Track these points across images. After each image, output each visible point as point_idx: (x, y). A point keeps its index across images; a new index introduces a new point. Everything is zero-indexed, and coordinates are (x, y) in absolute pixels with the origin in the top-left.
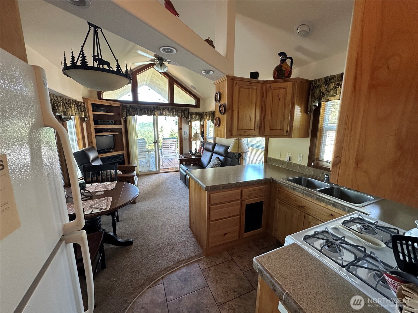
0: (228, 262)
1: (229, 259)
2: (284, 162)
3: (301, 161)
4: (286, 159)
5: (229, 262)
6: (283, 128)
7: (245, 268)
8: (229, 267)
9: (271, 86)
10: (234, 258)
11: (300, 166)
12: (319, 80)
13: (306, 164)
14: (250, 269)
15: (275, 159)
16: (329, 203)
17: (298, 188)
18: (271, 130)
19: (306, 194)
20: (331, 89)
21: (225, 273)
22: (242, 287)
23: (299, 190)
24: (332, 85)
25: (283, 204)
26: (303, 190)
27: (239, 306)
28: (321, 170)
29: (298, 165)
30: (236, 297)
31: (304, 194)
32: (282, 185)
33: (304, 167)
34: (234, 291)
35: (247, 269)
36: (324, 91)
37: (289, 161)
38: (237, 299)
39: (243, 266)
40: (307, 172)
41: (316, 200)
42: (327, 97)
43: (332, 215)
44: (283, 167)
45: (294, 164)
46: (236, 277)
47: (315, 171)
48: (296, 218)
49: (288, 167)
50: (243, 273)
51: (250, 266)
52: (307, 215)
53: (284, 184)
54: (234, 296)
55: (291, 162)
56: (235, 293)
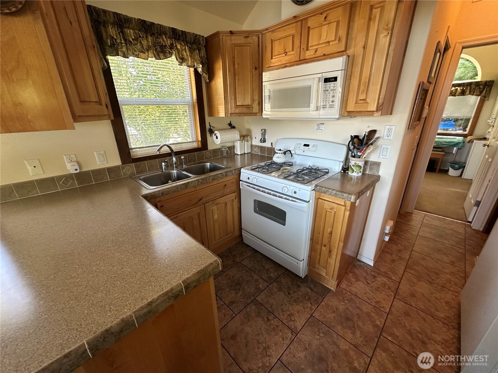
2: (69, 177)
3: (105, 162)
4: (71, 168)
5: (223, 340)
6: (100, 100)
7: (228, 314)
11: (110, 170)
13: (118, 162)
15: (31, 182)
16: (223, 177)
17: (190, 182)
18: (82, 102)
19: (201, 183)
20: (133, 39)
21: (246, 341)
22: (259, 313)
23: (193, 184)
24: (131, 33)
25: (176, 217)
26: (196, 180)
27: (283, 311)
28: (157, 160)
29: (104, 169)
30: (275, 317)
31: (199, 183)
32: (166, 194)
33: (117, 168)
34: (268, 320)
35: (229, 311)
36: (117, 36)
37: (80, 169)
38: (276, 314)
39: (225, 317)
40: (126, 174)
41: (211, 182)
42: (135, 51)
43: (225, 185)
44: (69, 187)
45: (93, 171)
46: (247, 323)
47: (138, 166)
48: (197, 218)
49: (81, 183)
50: (236, 315)
51: (222, 307)
52: (207, 204)
53: (169, 191)
54: (274, 318)
55: (85, 169)
56: (270, 318)
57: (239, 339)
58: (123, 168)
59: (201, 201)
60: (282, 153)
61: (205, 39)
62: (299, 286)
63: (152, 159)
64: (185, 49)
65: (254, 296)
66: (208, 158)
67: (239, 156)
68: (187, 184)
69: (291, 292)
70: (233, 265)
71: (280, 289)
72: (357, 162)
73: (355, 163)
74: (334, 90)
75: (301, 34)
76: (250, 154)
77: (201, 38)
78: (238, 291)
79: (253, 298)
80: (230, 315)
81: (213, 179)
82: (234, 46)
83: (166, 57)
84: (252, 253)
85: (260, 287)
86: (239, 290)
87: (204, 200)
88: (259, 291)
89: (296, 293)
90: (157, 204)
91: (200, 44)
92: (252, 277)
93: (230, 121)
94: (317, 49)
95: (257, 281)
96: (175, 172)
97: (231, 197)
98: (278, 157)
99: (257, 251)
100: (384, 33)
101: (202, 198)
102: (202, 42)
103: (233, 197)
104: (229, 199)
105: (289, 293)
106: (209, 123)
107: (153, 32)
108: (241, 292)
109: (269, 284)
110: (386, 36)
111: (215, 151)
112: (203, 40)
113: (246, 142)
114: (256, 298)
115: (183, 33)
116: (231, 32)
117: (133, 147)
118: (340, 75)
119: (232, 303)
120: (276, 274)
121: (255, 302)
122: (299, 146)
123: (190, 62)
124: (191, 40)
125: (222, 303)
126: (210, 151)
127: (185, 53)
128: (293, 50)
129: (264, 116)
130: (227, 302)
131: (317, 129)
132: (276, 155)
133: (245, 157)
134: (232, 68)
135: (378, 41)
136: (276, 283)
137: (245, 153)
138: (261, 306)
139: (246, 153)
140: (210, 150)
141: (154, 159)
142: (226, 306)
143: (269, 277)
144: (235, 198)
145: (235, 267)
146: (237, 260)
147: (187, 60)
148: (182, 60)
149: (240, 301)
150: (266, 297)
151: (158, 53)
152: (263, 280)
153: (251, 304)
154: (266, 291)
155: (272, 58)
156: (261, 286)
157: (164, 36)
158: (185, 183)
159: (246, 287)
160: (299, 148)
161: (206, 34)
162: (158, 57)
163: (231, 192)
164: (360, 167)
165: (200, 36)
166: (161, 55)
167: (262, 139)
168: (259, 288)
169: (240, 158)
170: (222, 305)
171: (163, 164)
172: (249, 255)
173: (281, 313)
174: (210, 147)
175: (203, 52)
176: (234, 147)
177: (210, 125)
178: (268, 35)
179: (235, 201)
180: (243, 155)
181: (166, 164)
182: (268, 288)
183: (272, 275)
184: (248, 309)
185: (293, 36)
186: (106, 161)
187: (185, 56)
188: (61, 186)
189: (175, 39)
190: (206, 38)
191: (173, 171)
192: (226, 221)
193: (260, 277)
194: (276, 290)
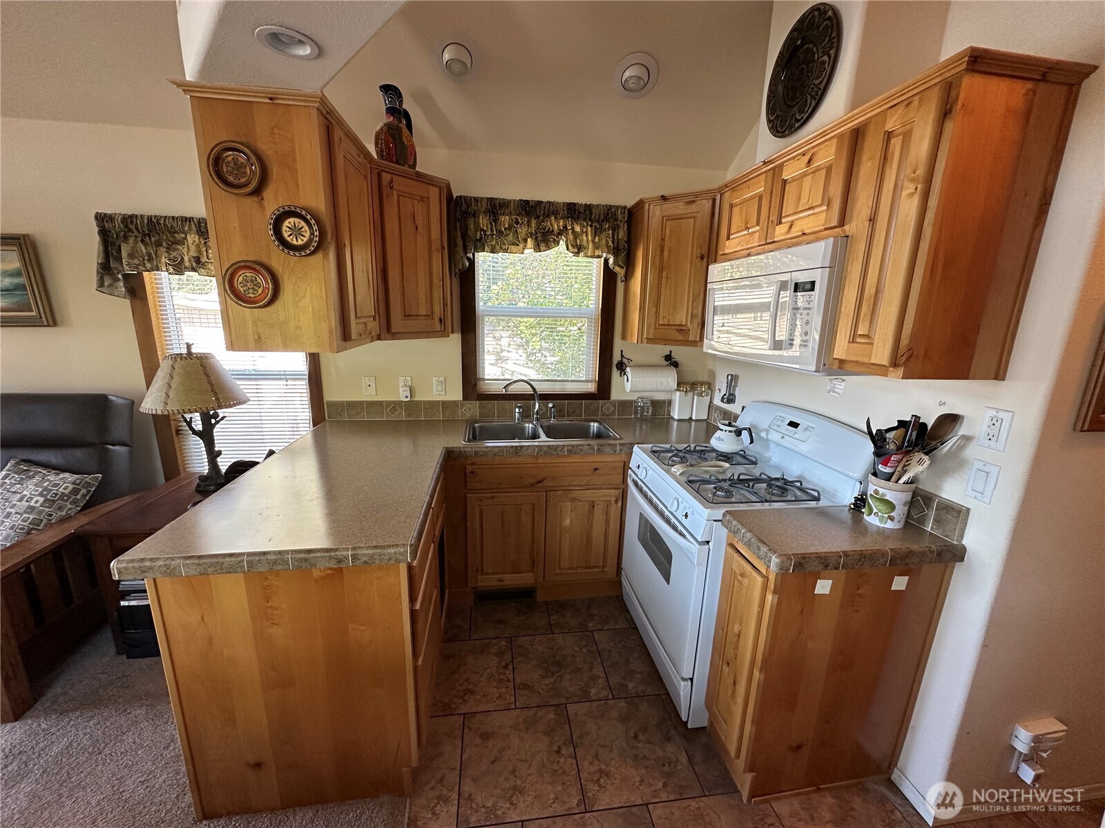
0: (466, 730)
1: (461, 723)
2: (396, 405)
3: (443, 393)
4: (403, 395)
5: (470, 729)
6: (432, 313)
7: (506, 699)
8: (486, 736)
9: (392, 182)
10: (464, 709)
11: (445, 405)
12: (476, 199)
13: (458, 396)
14: (513, 687)
15: (361, 403)
16: (591, 451)
17: (525, 446)
18: (407, 316)
19: (545, 452)
20: (505, 229)
21: (499, 755)
22: (553, 730)
23: (529, 451)
24: (505, 220)
25: (492, 498)
26: (537, 446)
27: (596, 756)
28: (496, 402)
29: (438, 402)
30: (573, 755)
31: (542, 453)
32: (482, 456)
33: (455, 403)
34: (558, 752)
35: (510, 695)
36: (487, 228)
37: (411, 398)
38: (580, 753)
39: (498, 699)
40: (464, 414)
41: (565, 456)
42: (504, 244)
43: (596, 469)
44: (395, 418)
45: (426, 403)
46: (521, 731)
47: (484, 407)
48: (528, 512)
49: (409, 415)
50: (516, 708)
51: (506, 683)
52: (551, 493)
53: (487, 452)
54: (571, 757)
55: (417, 399)
56: (564, 752)
57: (490, 744)
58: (463, 406)
59: (540, 485)
60: (730, 431)
61: (626, 212)
62: (668, 739)
63: (506, 400)
64: (586, 232)
65: (567, 699)
66: (608, 416)
67: (675, 423)
68: (519, 448)
69: (641, 737)
70: (577, 630)
71: (624, 719)
72: (881, 491)
73: (876, 492)
74: (808, 309)
75: (772, 193)
76: (705, 424)
77: (619, 211)
78: (549, 675)
79: (563, 701)
80: (507, 702)
81: (570, 451)
82: (667, 220)
83: (549, 248)
84: (628, 626)
85: (590, 692)
86: (553, 674)
87: (546, 483)
88: (584, 696)
89: (652, 746)
90: (467, 467)
91: (617, 220)
92: (591, 669)
93: (671, 352)
94: (792, 222)
95: (594, 678)
96: (529, 426)
97: (607, 496)
98: (719, 439)
99: (636, 628)
100: (908, 188)
101: (545, 479)
102: (620, 217)
103: (611, 496)
104: (602, 499)
105: (636, 737)
106: (622, 351)
107: (538, 214)
108: (551, 680)
109: (611, 697)
110: (912, 194)
111: (625, 405)
112: (624, 213)
113: (696, 397)
114: (567, 705)
115: (589, 207)
116: (664, 198)
117: (486, 377)
118: (820, 277)
119: (526, 686)
120: (641, 688)
121: (561, 709)
122: (779, 423)
123: (590, 252)
124: (600, 215)
125: (511, 677)
126: (614, 404)
127: (585, 238)
128: (758, 224)
129: (705, 350)
130: (518, 681)
131: (829, 392)
132: (718, 433)
133: (690, 427)
134: (658, 258)
135: (897, 206)
136: (626, 702)
137: (691, 419)
138: (565, 723)
139: (694, 419)
140: (615, 401)
141: (510, 399)
142: (512, 684)
143: (624, 685)
144: (616, 500)
145: (577, 634)
146: (590, 625)
147: (585, 248)
148: (578, 249)
149: (539, 693)
150: (585, 714)
151: (538, 244)
152: (606, 683)
153: (553, 708)
154: (595, 704)
155: (728, 238)
156: (593, 691)
157: (553, 218)
158: (516, 446)
159: (567, 676)
160: (777, 429)
161: (630, 203)
162: (537, 248)
163: (608, 486)
164: (891, 506)
165: (617, 207)
166: (543, 246)
167: (725, 395)
168: (586, 692)
169: (678, 426)
170: (508, 680)
171: (517, 410)
172: (617, 627)
173: (589, 758)
174: (616, 395)
175: (622, 234)
176: (670, 402)
177: (622, 356)
178: (727, 195)
179: (614, 506)
180: (686, 424)
181: (521, 410)
182: (602, 702)
183: (631, 685)
184: (540, 713)
185: (761, 198)
186: (444, 391)
187: (585, 243)
188: (388, 415)
189: (572, 218)
190: (629, 210)
191: (527, 425)
192: (589, 540)
193: (604, 675)
194: (614, 714)
